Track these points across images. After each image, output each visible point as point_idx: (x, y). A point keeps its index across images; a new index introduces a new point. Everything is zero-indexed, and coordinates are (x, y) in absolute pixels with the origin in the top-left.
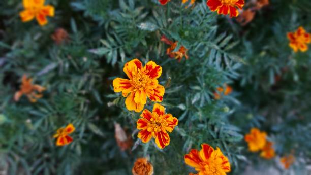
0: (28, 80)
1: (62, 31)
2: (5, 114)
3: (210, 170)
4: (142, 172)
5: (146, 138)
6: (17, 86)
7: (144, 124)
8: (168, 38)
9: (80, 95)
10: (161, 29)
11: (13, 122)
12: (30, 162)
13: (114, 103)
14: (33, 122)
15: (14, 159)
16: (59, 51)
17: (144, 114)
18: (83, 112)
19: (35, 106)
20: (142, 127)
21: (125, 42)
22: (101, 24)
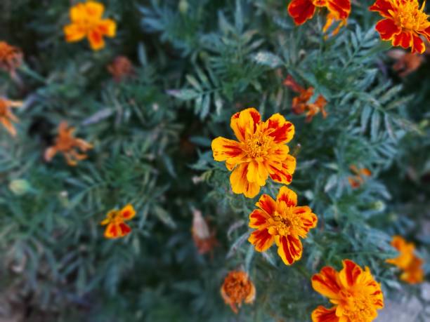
0: (67, 130)
1: (123, 61)
2: (29, 180)
3: (355, 305)
4: (238, 295)
5: (262, 244)
6: (49, 140)
7: (261, 220)
8: (296, 80)
9: (144, 161)
10: (287, 65)
11: (39, 193)
12: (59, 256)
13: (203, 178)
14: (70, 197)
15: (35, 249)
16: (117, 92)
17: (262, 202)
18: (147, 187)
19: (74, 171)
20: (257, 224)
21: (223, 83)
22: (185, 54)
